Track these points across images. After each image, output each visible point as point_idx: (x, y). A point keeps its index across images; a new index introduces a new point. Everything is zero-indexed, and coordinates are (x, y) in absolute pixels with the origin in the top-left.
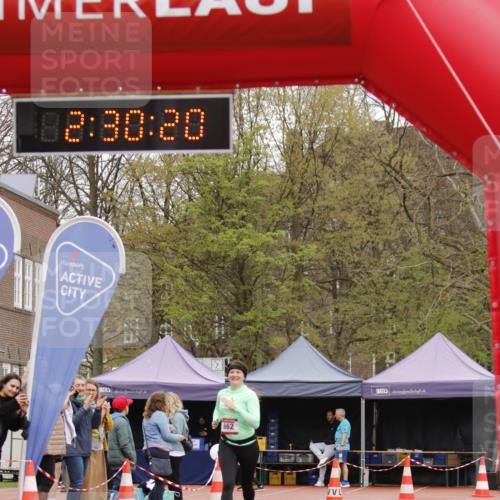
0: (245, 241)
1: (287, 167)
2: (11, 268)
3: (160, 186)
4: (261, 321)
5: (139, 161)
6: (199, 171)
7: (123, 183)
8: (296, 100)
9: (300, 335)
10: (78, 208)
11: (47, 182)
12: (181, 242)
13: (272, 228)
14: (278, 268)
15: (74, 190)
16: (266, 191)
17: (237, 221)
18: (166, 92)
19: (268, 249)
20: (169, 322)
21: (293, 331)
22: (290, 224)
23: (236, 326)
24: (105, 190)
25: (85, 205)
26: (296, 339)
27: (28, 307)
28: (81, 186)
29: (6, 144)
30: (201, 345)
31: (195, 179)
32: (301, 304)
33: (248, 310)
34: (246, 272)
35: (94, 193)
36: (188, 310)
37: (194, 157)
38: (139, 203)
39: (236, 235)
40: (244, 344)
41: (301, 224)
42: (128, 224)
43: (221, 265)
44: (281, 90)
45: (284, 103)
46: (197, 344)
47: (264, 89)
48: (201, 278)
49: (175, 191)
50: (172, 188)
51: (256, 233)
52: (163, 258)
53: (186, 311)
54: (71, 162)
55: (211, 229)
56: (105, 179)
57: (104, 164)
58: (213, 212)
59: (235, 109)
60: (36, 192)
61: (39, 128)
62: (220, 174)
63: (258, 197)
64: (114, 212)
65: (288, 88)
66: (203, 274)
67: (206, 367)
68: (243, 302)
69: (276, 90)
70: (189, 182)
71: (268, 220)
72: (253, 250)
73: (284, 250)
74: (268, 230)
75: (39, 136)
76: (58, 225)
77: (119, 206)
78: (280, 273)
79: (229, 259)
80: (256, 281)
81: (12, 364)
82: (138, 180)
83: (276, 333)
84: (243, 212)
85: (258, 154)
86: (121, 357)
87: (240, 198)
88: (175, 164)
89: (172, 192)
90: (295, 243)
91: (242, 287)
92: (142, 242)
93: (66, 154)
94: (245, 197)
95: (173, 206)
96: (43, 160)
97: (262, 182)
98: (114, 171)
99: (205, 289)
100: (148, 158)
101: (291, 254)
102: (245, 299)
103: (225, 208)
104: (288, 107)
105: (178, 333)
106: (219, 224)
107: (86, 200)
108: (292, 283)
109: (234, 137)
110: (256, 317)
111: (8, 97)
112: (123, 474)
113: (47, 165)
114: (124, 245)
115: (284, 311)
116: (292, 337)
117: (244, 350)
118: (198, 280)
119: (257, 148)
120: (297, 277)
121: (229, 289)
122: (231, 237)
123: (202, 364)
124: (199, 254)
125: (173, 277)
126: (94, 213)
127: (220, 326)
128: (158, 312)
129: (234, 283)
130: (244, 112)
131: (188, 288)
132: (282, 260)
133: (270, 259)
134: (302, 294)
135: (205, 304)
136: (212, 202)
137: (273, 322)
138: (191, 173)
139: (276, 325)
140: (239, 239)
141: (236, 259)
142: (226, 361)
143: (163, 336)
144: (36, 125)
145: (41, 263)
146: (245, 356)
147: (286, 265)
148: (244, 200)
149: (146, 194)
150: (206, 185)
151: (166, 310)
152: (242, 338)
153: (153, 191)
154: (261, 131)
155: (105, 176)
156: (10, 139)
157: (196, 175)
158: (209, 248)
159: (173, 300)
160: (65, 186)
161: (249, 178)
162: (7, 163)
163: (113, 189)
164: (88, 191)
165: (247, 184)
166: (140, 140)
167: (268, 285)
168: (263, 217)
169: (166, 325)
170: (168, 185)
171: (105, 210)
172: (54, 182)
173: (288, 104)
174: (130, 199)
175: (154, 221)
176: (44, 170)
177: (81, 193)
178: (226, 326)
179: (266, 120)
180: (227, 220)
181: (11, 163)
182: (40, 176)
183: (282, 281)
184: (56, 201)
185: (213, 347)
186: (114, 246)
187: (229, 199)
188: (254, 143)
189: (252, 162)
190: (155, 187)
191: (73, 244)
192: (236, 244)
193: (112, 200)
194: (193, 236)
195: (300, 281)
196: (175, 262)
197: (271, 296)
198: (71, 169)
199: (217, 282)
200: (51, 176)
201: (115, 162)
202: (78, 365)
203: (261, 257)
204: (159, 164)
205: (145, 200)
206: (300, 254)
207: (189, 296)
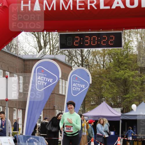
0: (126, 74)
1: (138, 52)
2: (58, 82)
3: (102, 58)
4: (131, 97)
5: (95, 51)
6: (113, 54)
7: (91, 57)
8: (141, 33)
9: (142, 101)
10: (78, 65)
11: (69, 57)
12: (108, 74)
13: (134, 70)
14: (136, 82)
15: (77, 60)
16: (132, 60)
17: (124, 68)
18: (103, 31)
19: (133, 76)
20: (104, 98)
21: (141, 100)
22: (139, 69)
23: (124, 99)
24: (86, 60)
25: (80, 64)
26: (141, 102)
27: (64, 94)
28: (78, 58)
29: (57, 46)
30: (114, 105)
31: (112, 56)
32: (143, 92)
33: (127, 94)
34: (127, 83)
35: (82, 60)
36: (110, 94)
37: (111, 50)
38: (96, 63)
39: (124, 72)
40: (126, 104)
41: (143, 69)
42: (92, 69)
43: (119, 81)
44: (137, 30)
45: (138, 33)
46: (113, 104)
47: (132, 30)
48: (114, 85)
49: (106, 59)
50: (105, 59)
51: (130, 72)
52: (103, 79)
53: (109, 95)
54: (76, 51)
55: (116, 71)
56: (85, 56)
57: (85, 52)
58: (117, 66)
59: (123, 35)
60: (66, 60)
61: (66, 41)
62: (119, 55)
63: (130, 61)
64: (88, 66)
65: (138, 30)
66: (114, 84)
67: (116, 111)
68: (126, 92)
69: (135, 30)
70: (110, 57)
71: (133, 68)
72: (129, 77)
73: (138, 77)
74: (133, 71)
75: (66, 44)
76: (72, 70)
77: (90, 64)
78: (137, 83)
79: (122, 79)
80: (130, 86)
81: (59, 110)
82: (95, 56)
83: (136, 101)
84: (126, 66)
85: (130, 49)
86: (91, 108)
87: (125, 62)
88: (106, 52)
89: (105, 60)
90: (141, 74)
91: (126, 88)
92: (96, 75)
93: (74, 49)
94: (126, 61)
95: (105, 64)
96: (68, 51)
97: (131, 57)
98: (88, 54)
99: (115, 88)
100: (98, 50)
101: (140, 78)
102: (127, 91)
103: (120, 64)
104: (139, 35)
105: (107, 101)
106: (119, 69)
107: (80, 62)
108: (140, 86)
109: (123, 44)
110: (130, 96)
111: (57, 32)
112: (92, 142)
113: (69, 52)
114: (91, 75)
115: (138, 94)
116: (140, 102)
117: (127, 106)
118: (113, 86)
119: (130, 47)
120: (142, 84)
121: (122, 88)
122: (122, 73)
123: (114, 110)
124: (113, 78)
125: (106, 85)
126: (82, 66)
127: (119, 99)
128: (101, 95)
129: (123, 86)
130: (126, 36)
131: (110, 88)
132: (137, 79)
133: (134, 79)
134: (143, 89)
135: (115, 92)
136: (117, 63)
137: (135, 98)
138: (111, 54)
139: (136, 98)
140: (125, 73)
141: (124, 79)
142: (121, 109)
143: (103, 102)
144: (65, 41)
145: (67, 81)
146: (127, 108)
147: (138, 81)
148: (126, 62)
149: (98, 61)
150: (115, 58)
151: (104, 94)
152: (126, 102)
153: (100, 60)
154: (131, 42)
155: (85, 55)
156: (58, 45)
157: (112, 55)
158: (116, 76)
159: (106, 91)
160: (74, 58)
161: (127, 56)
162: (57, 52)
163: (88, 59)
164: (81, 60)
165: (127, 57)
166: (96, 45)
167: (133, 87)
168: (131, 67)
169: (103, 99)
170: (104, 58)
171: (86, 65)
172: (71, 57)
173: (139, 34)
174: (93, 62)
175: (100, 68)
176: (68, 54)
177: (79, 60)
178: (121, 99)
179: (132, 39)
180: (121, 68)
181: (58, 52)
182: (67, 55)
183: (137, 85)
184: (71, 63)
185: (117, 105)
186: (88, 76)
187: (121, 62)
188: (129, 46)
189: (128, 51)
190: (100, 59)
191: (76, 75)
192: (124, 75)
193: (88, 62)
194: (111, 73)
195: (143, 86)
196: (106, 80)
197: (134, 90)
198: (76, 53)
199: (118, 86)
200: (70, 56)
201: (88, 51)
202: (78, 111)
203: (131, 79)
204: (101, 52)
205: (97, 62)
206: (142, 78)
207: (110, 90)
